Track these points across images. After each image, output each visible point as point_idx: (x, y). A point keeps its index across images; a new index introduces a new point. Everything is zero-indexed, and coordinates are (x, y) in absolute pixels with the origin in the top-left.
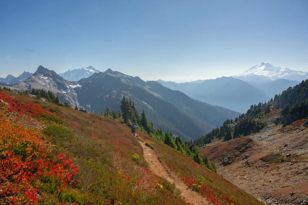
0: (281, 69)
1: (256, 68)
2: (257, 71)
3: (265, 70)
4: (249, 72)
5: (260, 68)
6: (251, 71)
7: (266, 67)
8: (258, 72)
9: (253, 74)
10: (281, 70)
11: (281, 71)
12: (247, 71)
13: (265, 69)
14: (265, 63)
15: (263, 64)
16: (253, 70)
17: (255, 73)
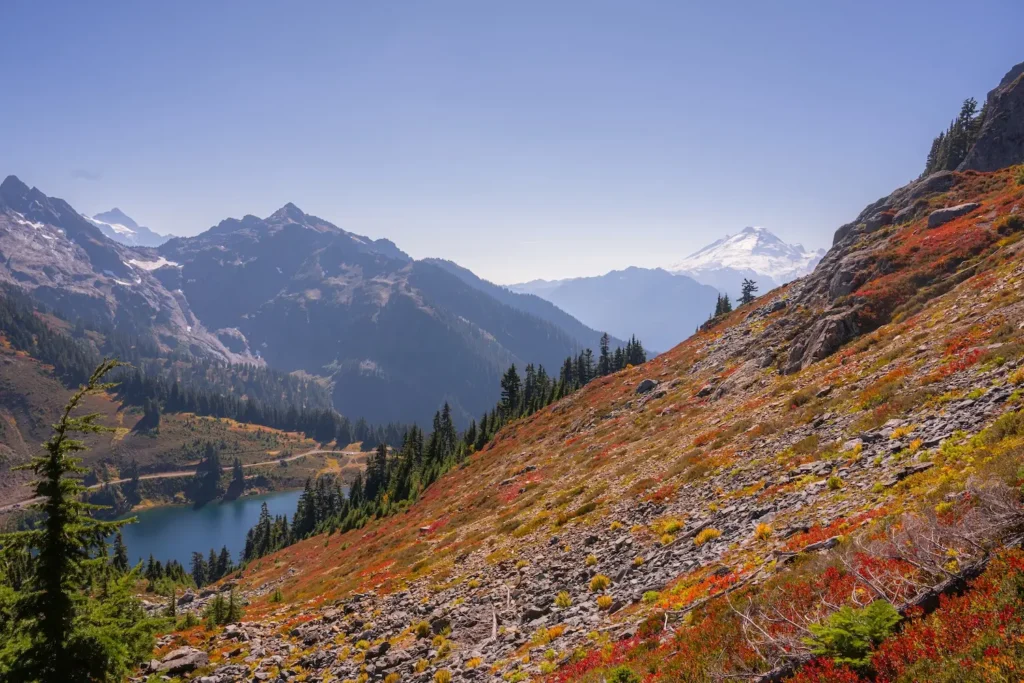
0: (804, 251)
1: (727, 246)
2: (731, 256)
3: (758, 254)
4: (705, 259)
5: (739, 244)
6: (711, 255)
7: (761, 243)
8: (734, 259)
9: (719, 265)
10: (804, 255)
11: (807, 258)
12: (697, 253)
13: (756, 250)
14: (757, 228)
15: (749, 231)
16: (719, 252)
17: (726, 263)
